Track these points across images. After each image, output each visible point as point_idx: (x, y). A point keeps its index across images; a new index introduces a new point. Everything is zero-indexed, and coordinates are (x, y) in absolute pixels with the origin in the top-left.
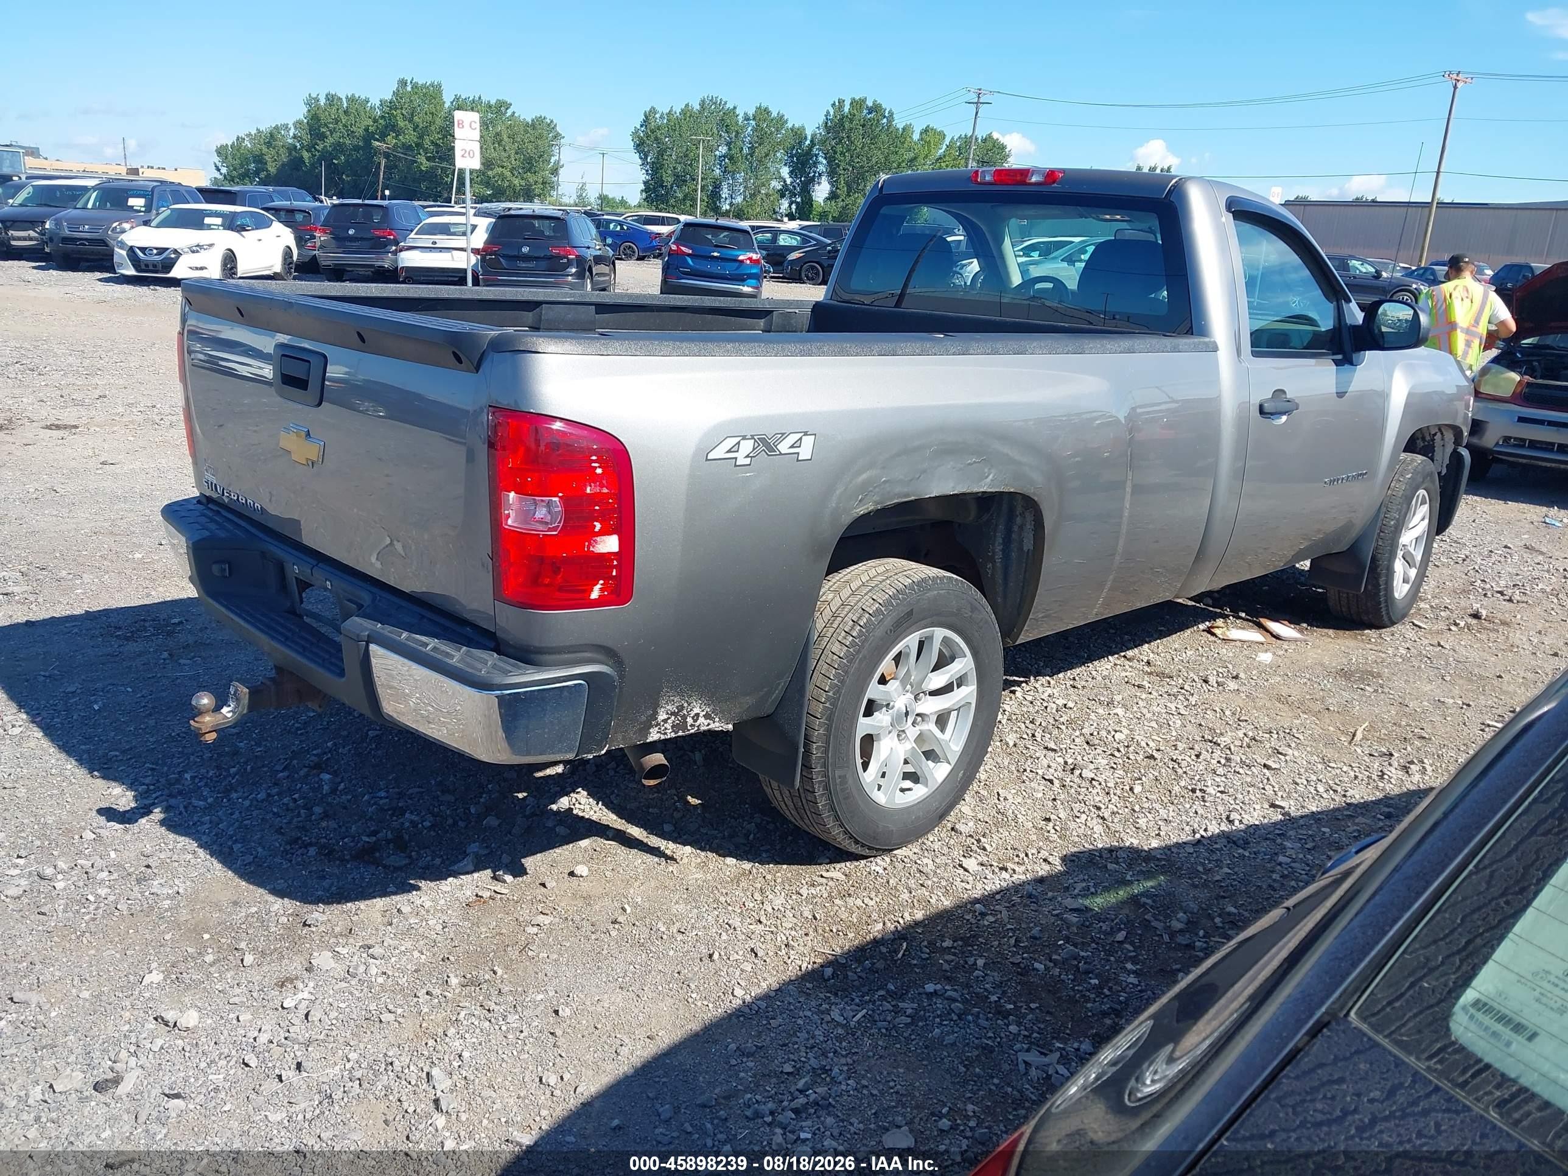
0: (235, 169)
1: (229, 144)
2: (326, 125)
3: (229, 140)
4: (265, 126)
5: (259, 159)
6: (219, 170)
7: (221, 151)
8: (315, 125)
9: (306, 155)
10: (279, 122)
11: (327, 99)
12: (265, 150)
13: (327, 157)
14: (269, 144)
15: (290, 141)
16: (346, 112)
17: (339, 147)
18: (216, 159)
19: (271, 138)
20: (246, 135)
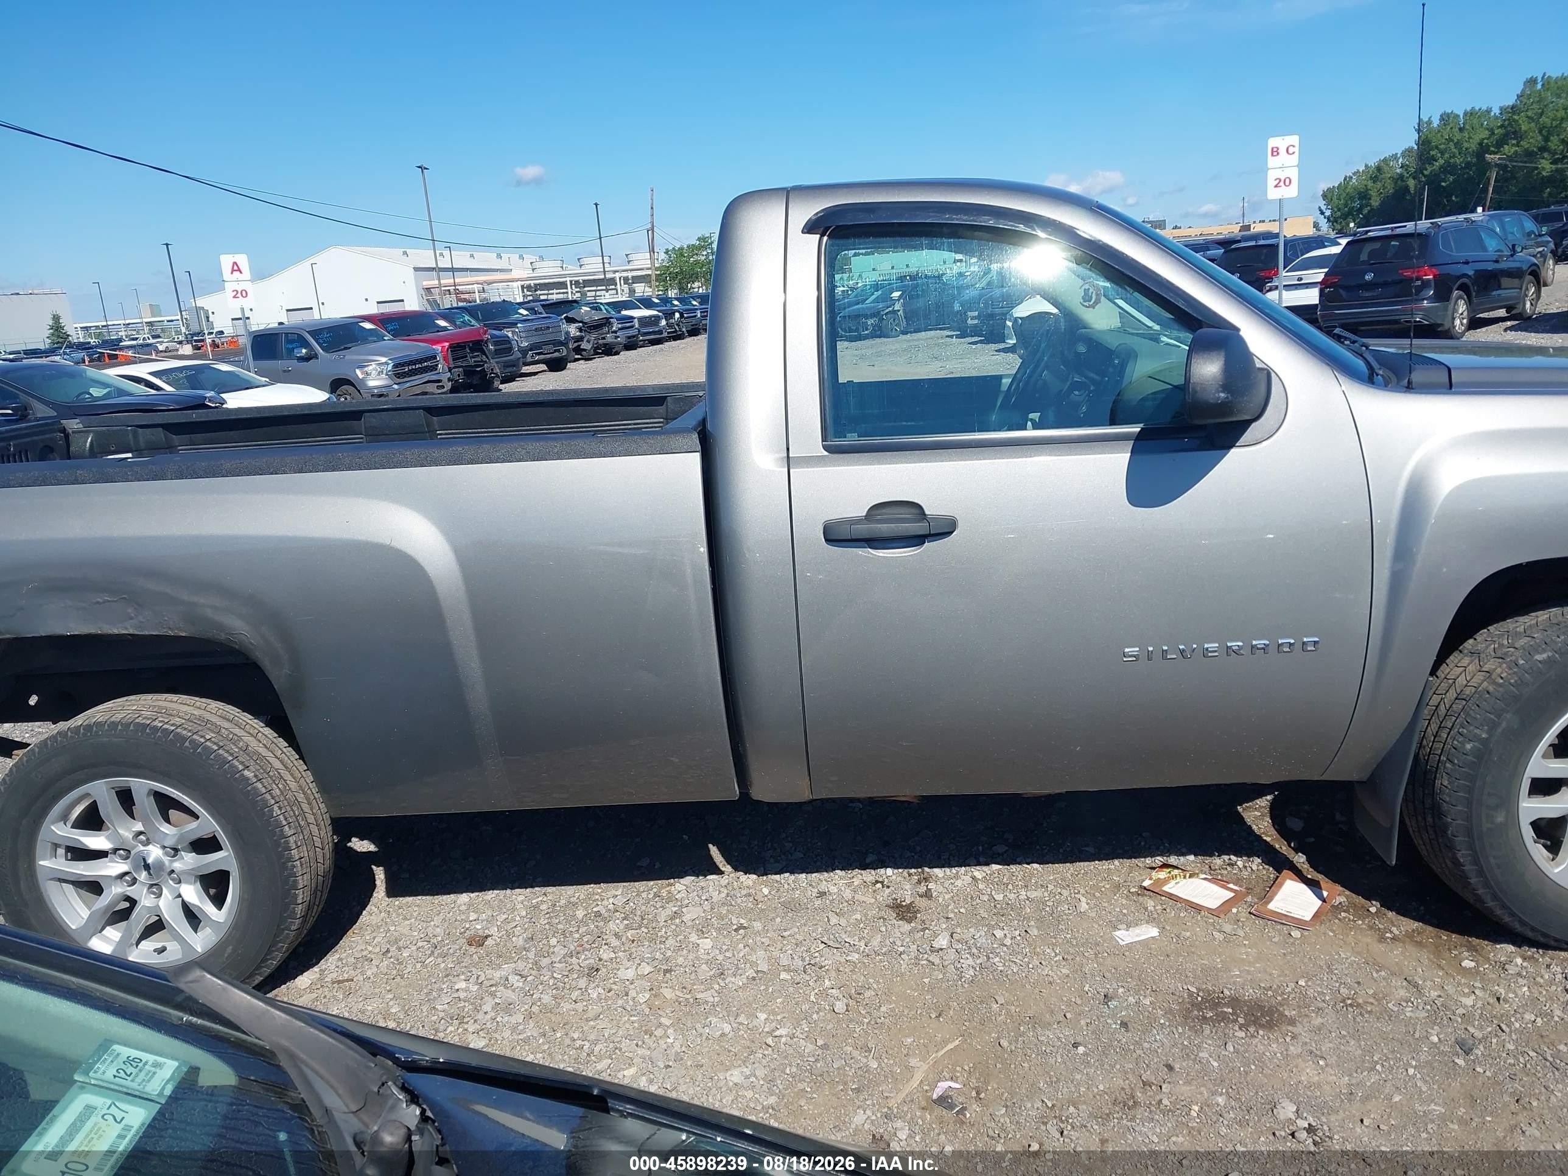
0: (1339, 210)
1: (1336, 185)
2: (1437, 147)
3: (1335, 181)
4: (1373, 162)
5: (1364, 195)
6: (1322, 213)
7: (1327, 196)
8: (1425, 148)
9: (1411, 183)
10: (1387, 154)
11: (1442, 118)
12: (1370, 184)
13: (1433, 182)
14: (1375, 179)
15: (1398, 171)
16: (1461, 130)
17: (1448, 168)
18: (1322, 204)
19: (1377, 173)
20: (1354, 174)
